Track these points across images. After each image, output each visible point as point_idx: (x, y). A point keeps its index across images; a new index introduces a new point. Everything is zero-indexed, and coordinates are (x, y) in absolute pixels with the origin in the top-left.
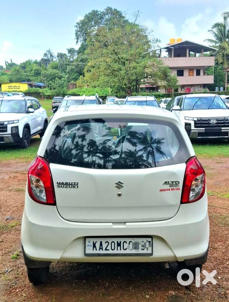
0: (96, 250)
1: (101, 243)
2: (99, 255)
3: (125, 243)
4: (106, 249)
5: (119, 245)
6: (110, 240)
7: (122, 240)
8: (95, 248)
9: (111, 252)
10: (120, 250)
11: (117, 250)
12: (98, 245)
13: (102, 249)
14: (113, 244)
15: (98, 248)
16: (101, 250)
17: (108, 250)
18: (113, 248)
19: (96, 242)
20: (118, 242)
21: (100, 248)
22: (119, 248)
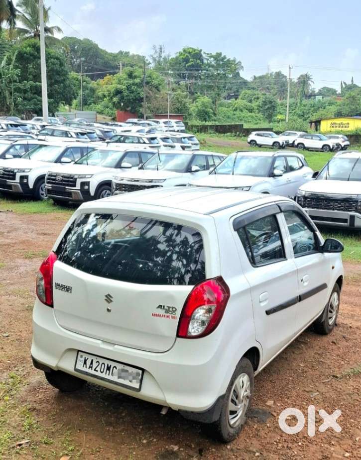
0: (86, 367)
1: (92, 360)
2: (87, 374)
3: (115, 368)
4: (95, 370)
5: (109, 368)
6: (101, 361)
7: (113, 364)
8: (85, 366)
9: (98, 374)
10: (109, 374)
11: (106, 373)
12: (88, 363)
13: (92, 367)
14: (103, 365)
15: (88, 366)
16: (90, 369)
17: (97, 371)
18: (102, 370)
19: (88, 359)
20: (108, 365)
21: (90, 367)
22: (108, 372)
